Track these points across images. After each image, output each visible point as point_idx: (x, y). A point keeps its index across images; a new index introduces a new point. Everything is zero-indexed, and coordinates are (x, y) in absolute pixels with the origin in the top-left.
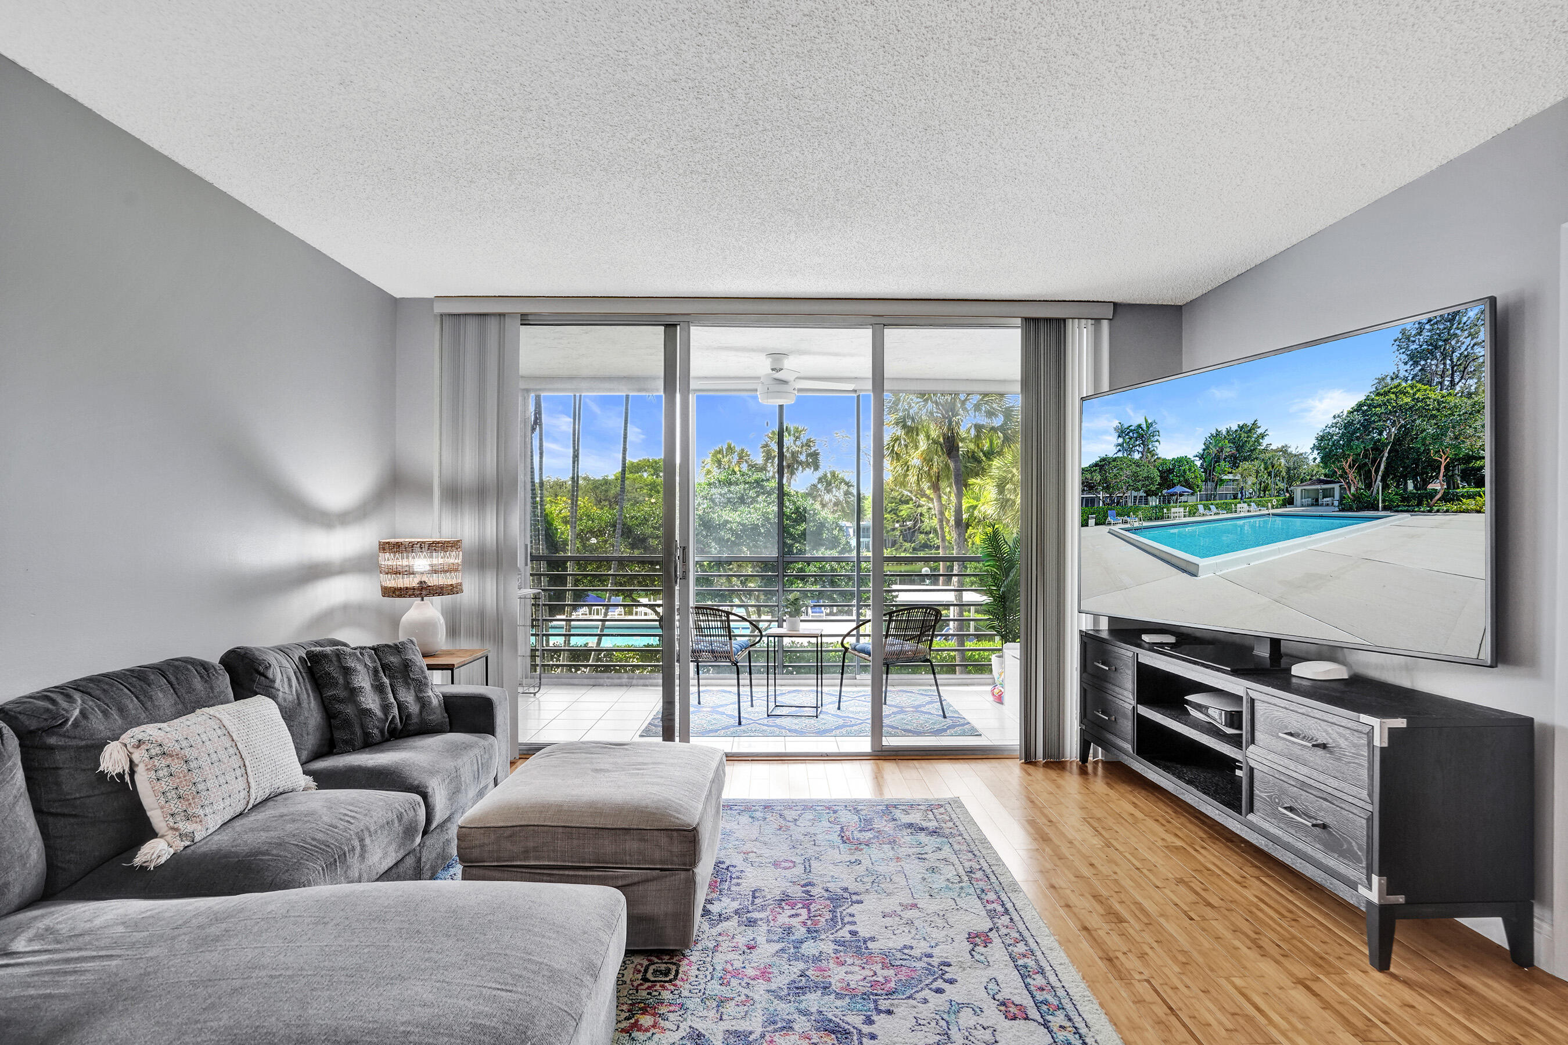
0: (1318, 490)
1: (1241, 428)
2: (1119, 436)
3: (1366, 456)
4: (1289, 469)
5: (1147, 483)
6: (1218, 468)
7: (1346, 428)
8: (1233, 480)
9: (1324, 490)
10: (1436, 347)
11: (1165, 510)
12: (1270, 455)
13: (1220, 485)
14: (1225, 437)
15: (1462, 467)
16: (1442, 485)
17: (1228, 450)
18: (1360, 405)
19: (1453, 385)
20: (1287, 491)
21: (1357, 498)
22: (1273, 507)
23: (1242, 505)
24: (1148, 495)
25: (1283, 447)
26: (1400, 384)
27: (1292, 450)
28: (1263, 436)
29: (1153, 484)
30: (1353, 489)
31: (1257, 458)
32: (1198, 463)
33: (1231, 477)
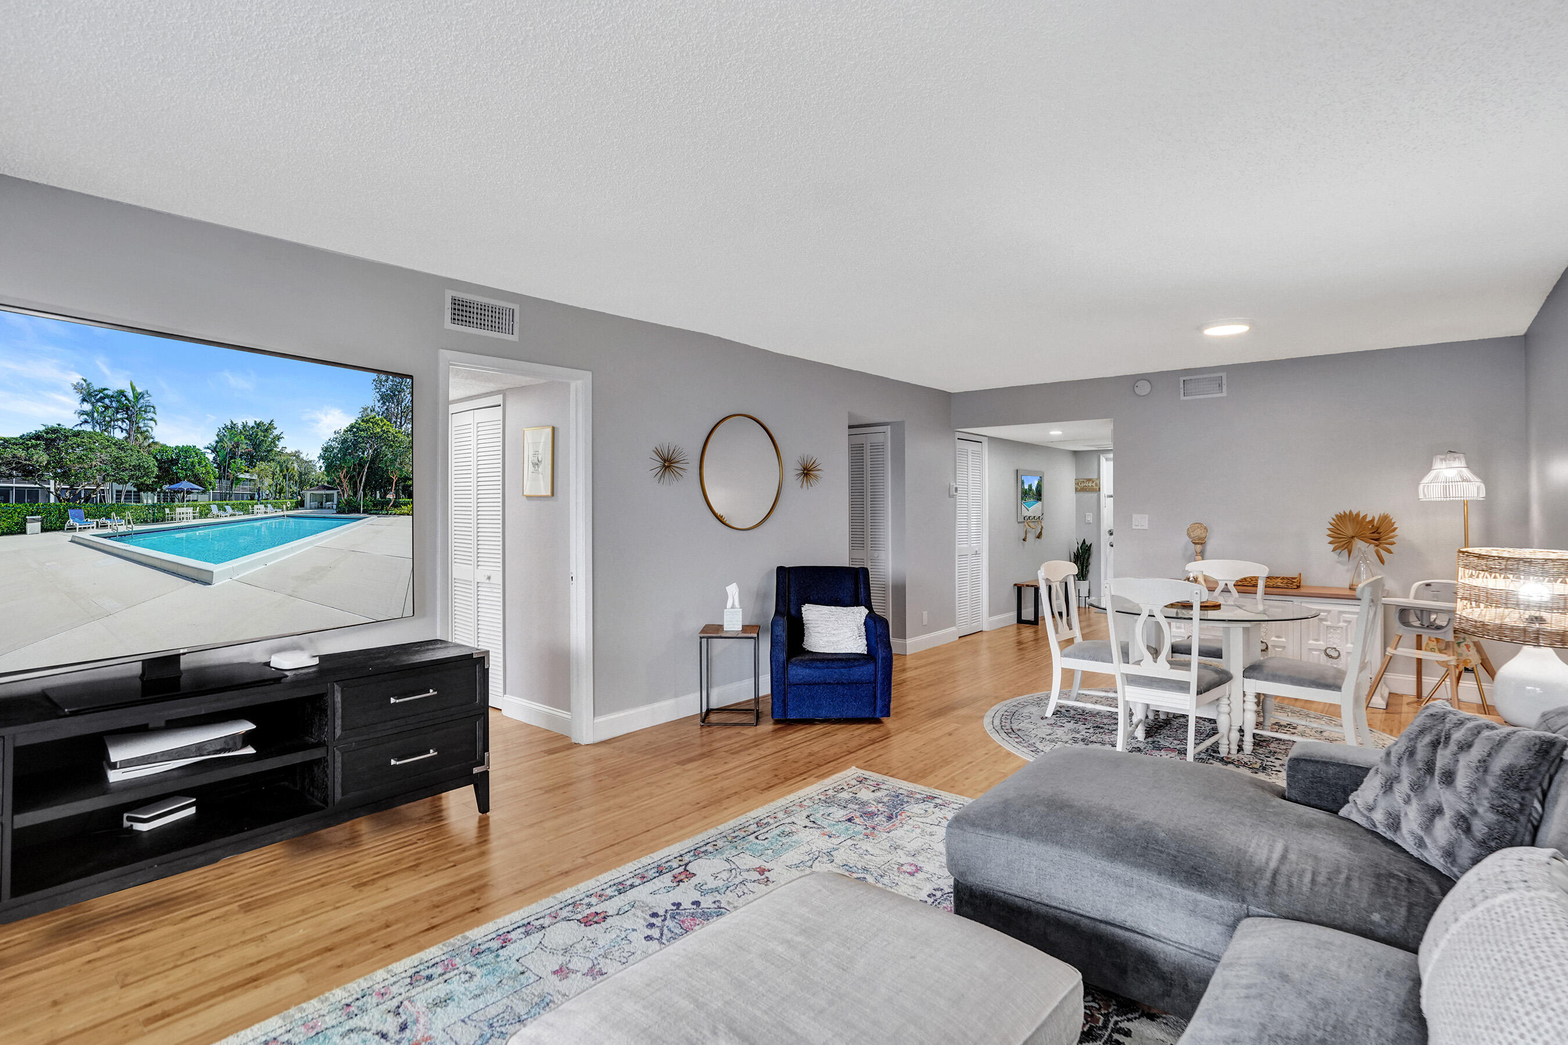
0: (322, 495)
1: (258, 425)
2: (84, 400)
3: (354, 470)
4: (301, 475)
5: (138, 473)
6: (233, 465)
7: (342, 443)
8: (250, 480)
9: (327, 495)
10: (395, 395)
11: (167, 511)
12: (285, 458)
13: (236, 484)
14: (241, 432)
15: (402, 484)
16: (393, 496)
17: (245, 446)
18: (352, 427)
19: (401, 426)
20: (299, 495)
21: (348, 503)
22: (287, 509)
23: (259, 506)
24: (139, 490)
25: (296, 452)
26: (375, 417)
27: (303, 456)
28: (279, 438)
29: (147, 475)
30: (346, 495)
31: (273, 460)
32: (211, 457)
33: (247, 476)
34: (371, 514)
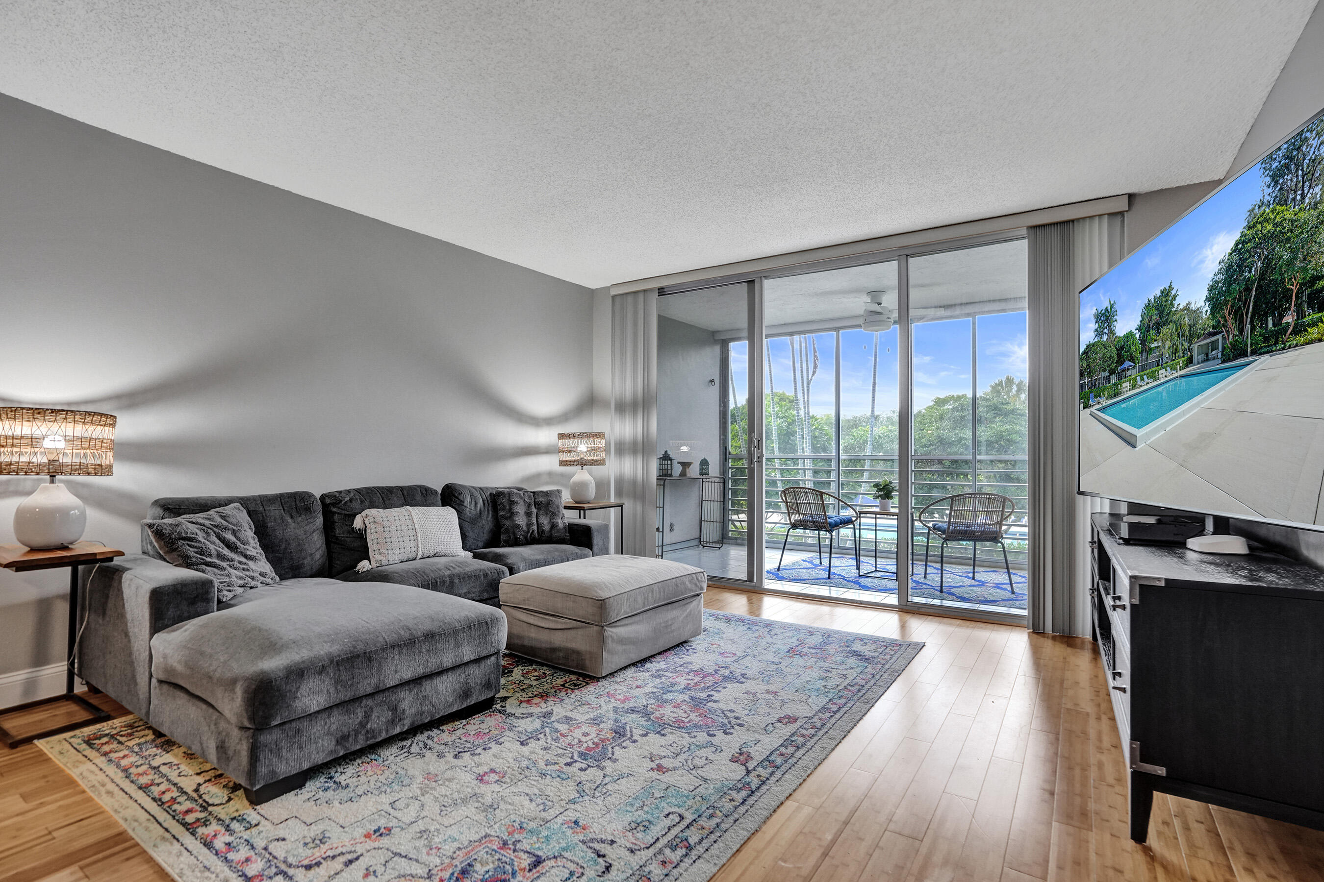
0: (1208, 344)
1: (1162, 293)
2: (1096, 322)
3: (1240, 299)
4: (1190, 327)
5: (1110, 362)
6: (1148, 338)
7: (1227, 272)
8: (1157, 347)
9: (1212, 343)
10: (1292, 159)
11: (1119, 387)
12: (1179, 315)
13: (1150, 354)
14: (1153, 305)
15: (1308, 291)
16: (1293, 316)
17: (1155, 317)
18: (1237, 244)
19: (1303, 196)
20: (1189, 350)
21: (1233, 346)
22: (1180, 369)
23: (1162, 371)
24: (1110, 374)
25: (1187, 304)
26: (1264, 211)
27: (1193, 306)
28: (1175, 297)
29: (1113, 362)
30: (1231, 337)
31: (1171, 321)
32: (1138, 335)
33: (1156, 344)
34: (1260, 354)
